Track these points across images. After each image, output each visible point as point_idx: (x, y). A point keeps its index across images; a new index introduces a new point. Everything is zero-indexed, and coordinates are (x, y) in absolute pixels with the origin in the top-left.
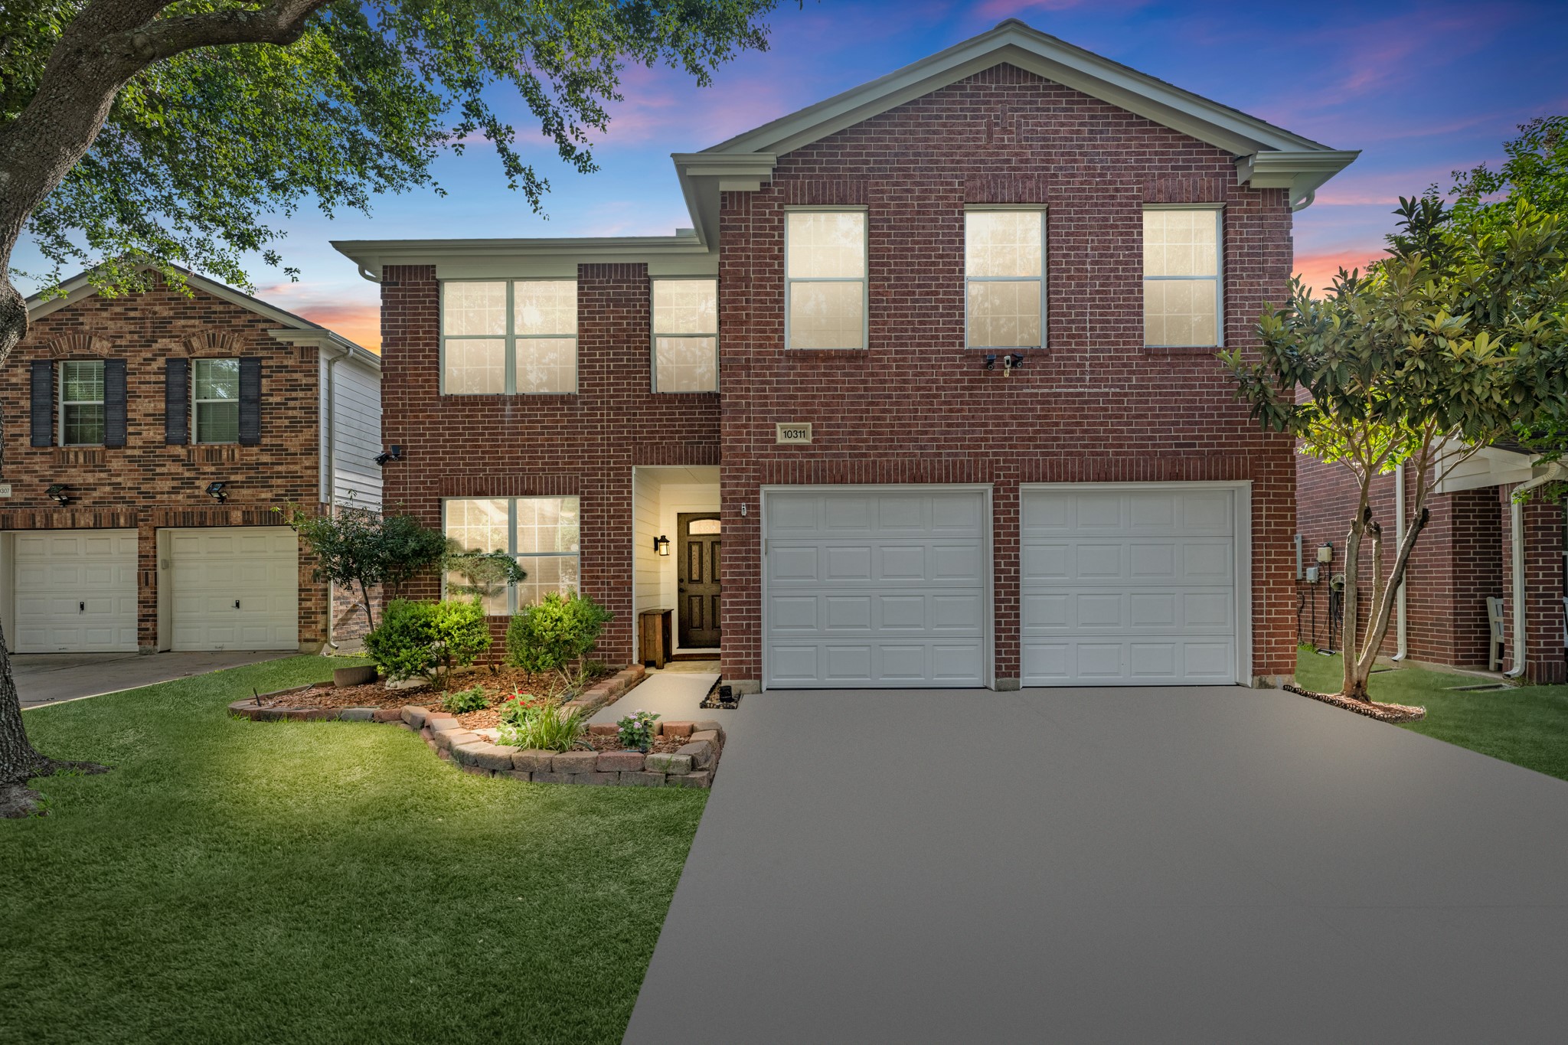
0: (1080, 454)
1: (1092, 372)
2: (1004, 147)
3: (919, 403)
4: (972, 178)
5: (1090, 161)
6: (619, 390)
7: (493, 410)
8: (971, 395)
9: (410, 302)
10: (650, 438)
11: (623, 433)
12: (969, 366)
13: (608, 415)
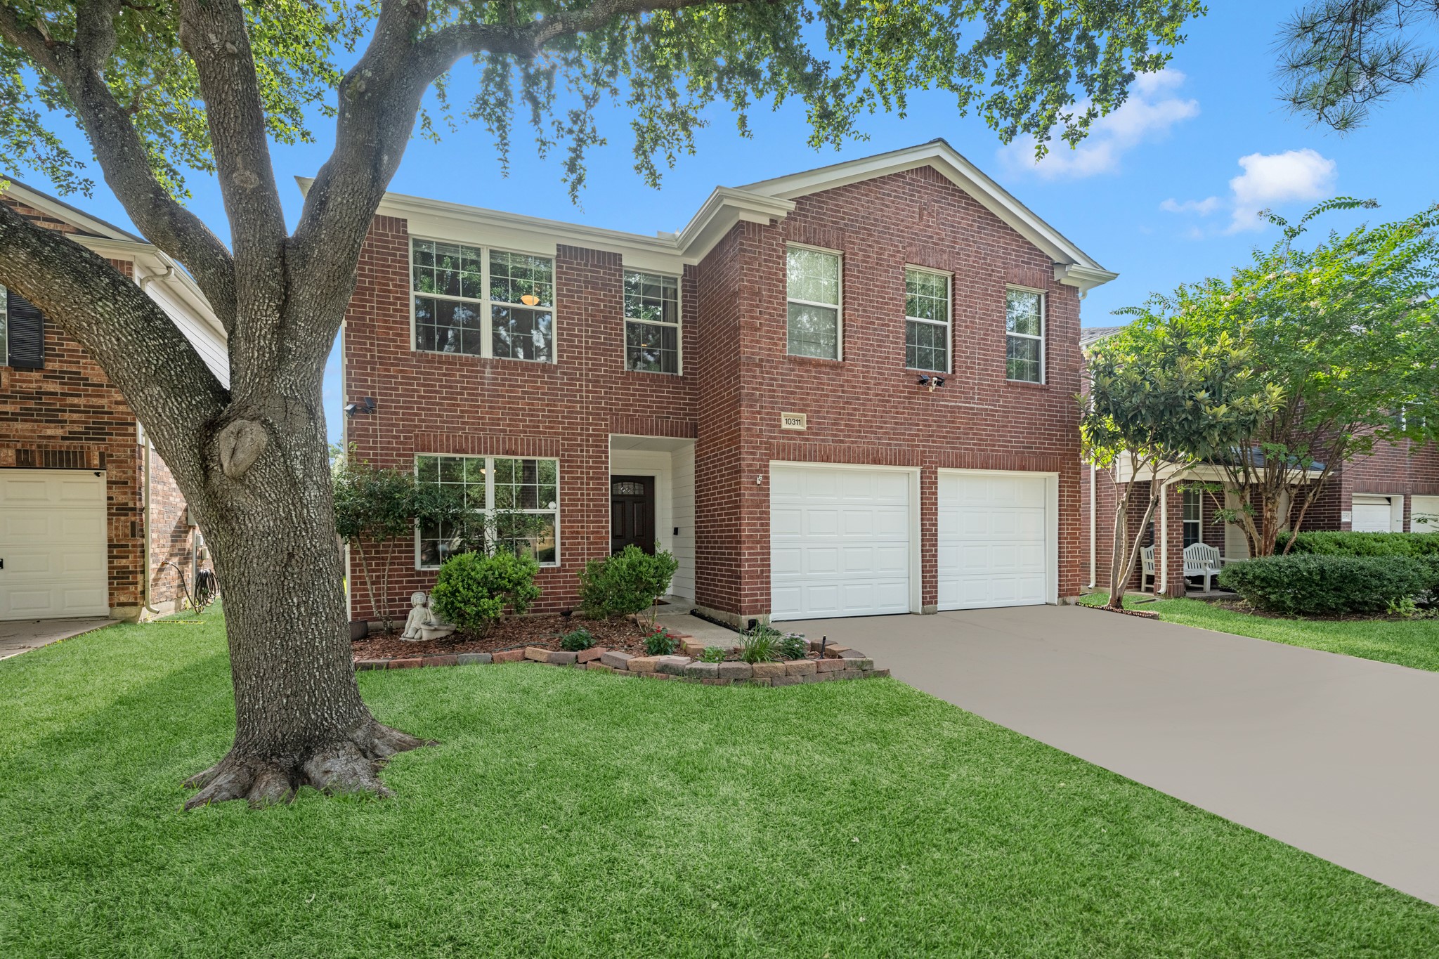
0: (972, 450)
1: (979, 394)
2: (929, 226)
3: (878, 406)
4: (910, 245)
5: (979, 248)
6: (597, 365)
7: (472, 371)
8: (909, 403)
9: (378, 253)
10: (625, 410)
11: (600, 403)
12: (908, 382)
13: (587, 386)
